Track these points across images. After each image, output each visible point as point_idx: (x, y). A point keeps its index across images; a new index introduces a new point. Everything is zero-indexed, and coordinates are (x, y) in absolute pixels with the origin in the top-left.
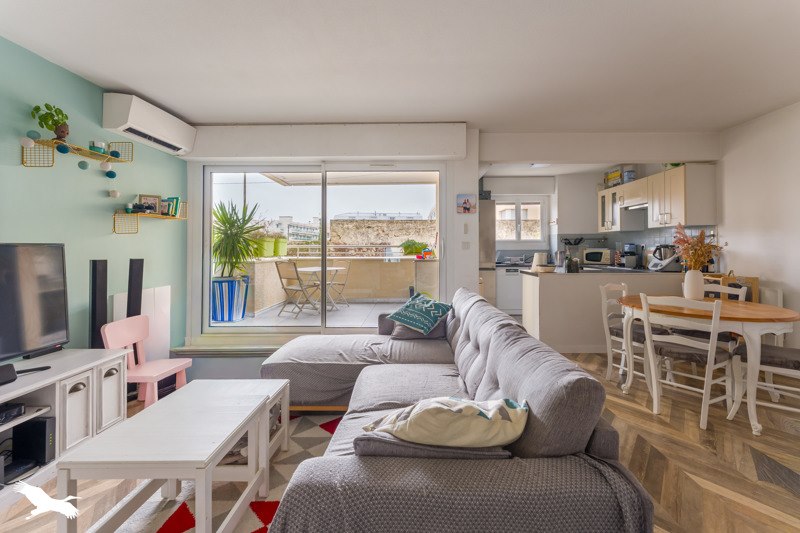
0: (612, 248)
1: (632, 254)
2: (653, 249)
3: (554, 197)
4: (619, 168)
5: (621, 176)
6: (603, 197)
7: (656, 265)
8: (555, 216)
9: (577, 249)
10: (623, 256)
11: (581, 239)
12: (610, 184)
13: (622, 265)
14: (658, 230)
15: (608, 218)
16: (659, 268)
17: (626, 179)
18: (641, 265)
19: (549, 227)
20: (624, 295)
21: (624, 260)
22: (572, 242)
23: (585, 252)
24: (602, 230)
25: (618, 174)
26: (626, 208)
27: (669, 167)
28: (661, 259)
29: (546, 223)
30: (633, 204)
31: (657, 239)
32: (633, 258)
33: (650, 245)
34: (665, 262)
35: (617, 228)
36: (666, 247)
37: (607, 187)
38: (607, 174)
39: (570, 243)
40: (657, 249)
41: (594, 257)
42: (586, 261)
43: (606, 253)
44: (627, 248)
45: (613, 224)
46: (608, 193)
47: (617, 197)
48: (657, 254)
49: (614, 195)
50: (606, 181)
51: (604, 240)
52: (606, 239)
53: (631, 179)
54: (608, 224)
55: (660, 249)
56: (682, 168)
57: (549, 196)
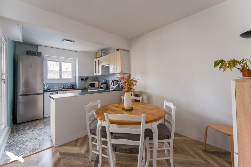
0: (98, 81)
1: (105, 83)
2: (111, 81)
3: (77, 60)
4: (100, 51)
5: (101, 54)
6: (95, 62)
7: (112, 88)
8: (77, 68)
9: (87, 82)
10: (102, 84)
11: (88, 78)
12: (98, 57)
13: (102, 88)
14: (113, 74)
15: (97, 70)
16: (113, 89)
17: (102, 55)
18: (107, 88)
19: (75, 73)
20: (99, 107)
21: (102, 86)
22: (84, 79)
23: (89, 83)
24: (95, 74)
25: (100, 53)
26: (103, 66)
27: (116, 50)
28: (114, 86)
29: (74, 71)
30: (105, 64)
31: (112, 78)
32: (105, 85)
33: (110, 80)
34: (115, 87)
35: (100, 74)
36: (115, 81)
37: (97, 58)
38: (96, 53)
39: (83, 80)
40: (112, 82)
41: (92, 85)
42: (89, 87)
43: (97, 83)
44: (103, 81)
45: (99, 72)
46: (97, 60)
47: (100, 62)
48: (113, 84)
49: (99, 61)
50: (96, 55)
51: (96, 78)
52: (97, 78)
53: (104, 55)
54: (97, 72)
55: (113, 82)
56: (120, 51)
57: (75, 60)
